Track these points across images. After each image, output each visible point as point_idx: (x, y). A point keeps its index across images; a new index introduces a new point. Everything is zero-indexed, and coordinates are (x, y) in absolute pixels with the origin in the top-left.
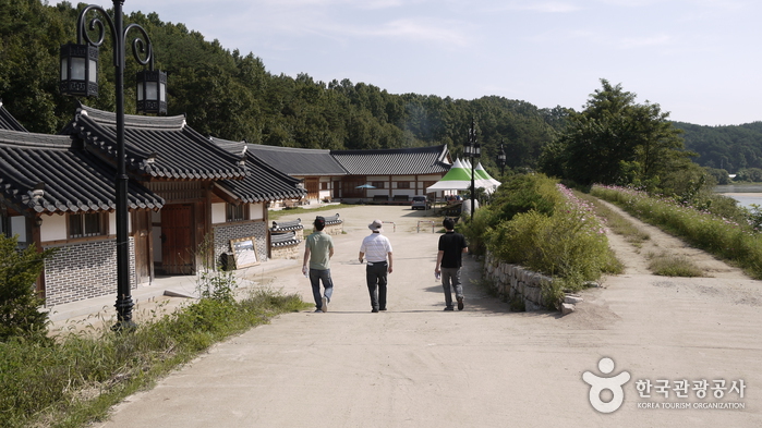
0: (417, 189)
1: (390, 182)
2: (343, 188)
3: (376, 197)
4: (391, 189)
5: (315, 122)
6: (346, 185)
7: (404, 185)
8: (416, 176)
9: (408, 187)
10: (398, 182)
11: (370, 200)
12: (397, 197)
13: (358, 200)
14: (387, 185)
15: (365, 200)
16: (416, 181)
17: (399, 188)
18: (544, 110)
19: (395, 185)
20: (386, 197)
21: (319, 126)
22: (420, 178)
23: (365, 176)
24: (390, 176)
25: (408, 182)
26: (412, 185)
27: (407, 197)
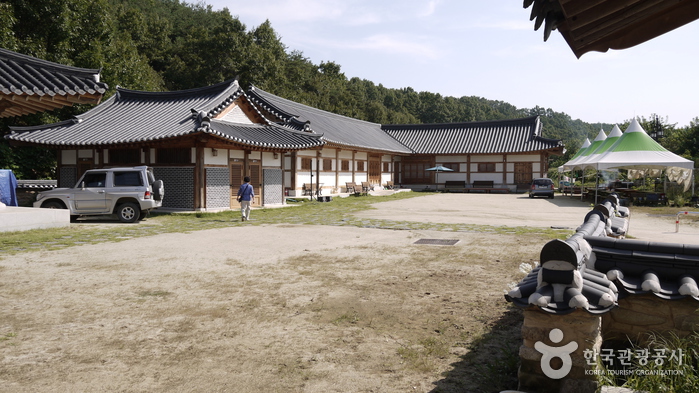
0: (505, 172)
1: (469, 163)
2: (403, 172)
3: (448, 183)
4: (468, 173)
5: (341, 98)
6: (407, 167)
7: (488, 168)
8: (505, 155)
9: (493, 170)
10: (479, 164)
11: (439, 187)
12: (477, 183)
13: (424, 186)
14: (463, 168)
15: (433, 187)
16: (505, 163)
17: (480, 171)
18: (523, 110)
19: (474, 168)
20: (462, 183)
21: (347, 104)
22: (509, 159)
23: (433, 156)
24: (469, 155)
25: (494, 164)
26: (499, 167)
27: (491, 183)
